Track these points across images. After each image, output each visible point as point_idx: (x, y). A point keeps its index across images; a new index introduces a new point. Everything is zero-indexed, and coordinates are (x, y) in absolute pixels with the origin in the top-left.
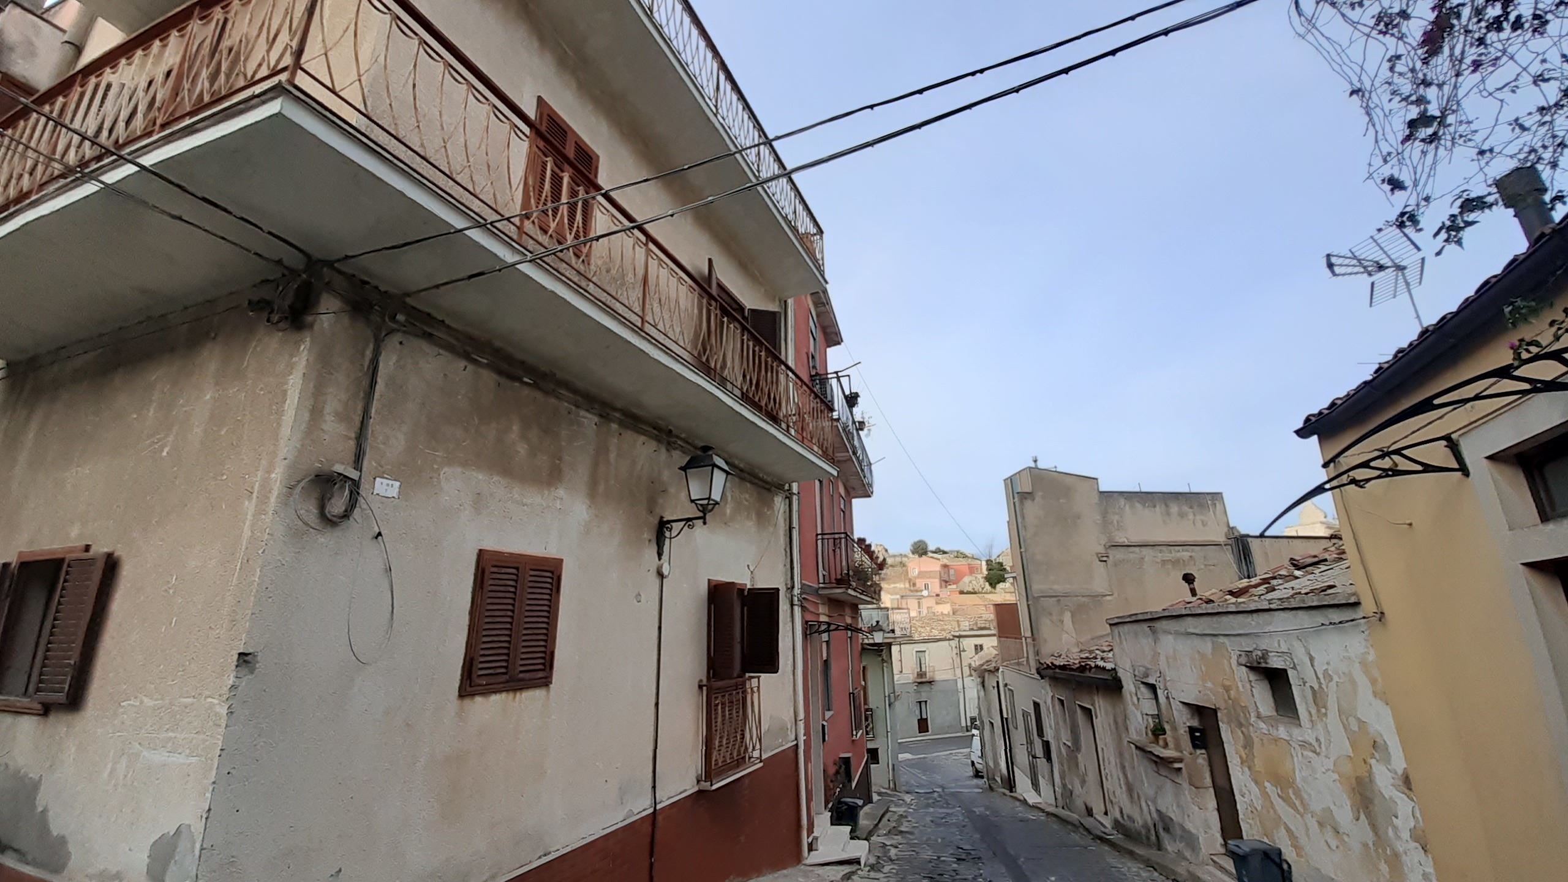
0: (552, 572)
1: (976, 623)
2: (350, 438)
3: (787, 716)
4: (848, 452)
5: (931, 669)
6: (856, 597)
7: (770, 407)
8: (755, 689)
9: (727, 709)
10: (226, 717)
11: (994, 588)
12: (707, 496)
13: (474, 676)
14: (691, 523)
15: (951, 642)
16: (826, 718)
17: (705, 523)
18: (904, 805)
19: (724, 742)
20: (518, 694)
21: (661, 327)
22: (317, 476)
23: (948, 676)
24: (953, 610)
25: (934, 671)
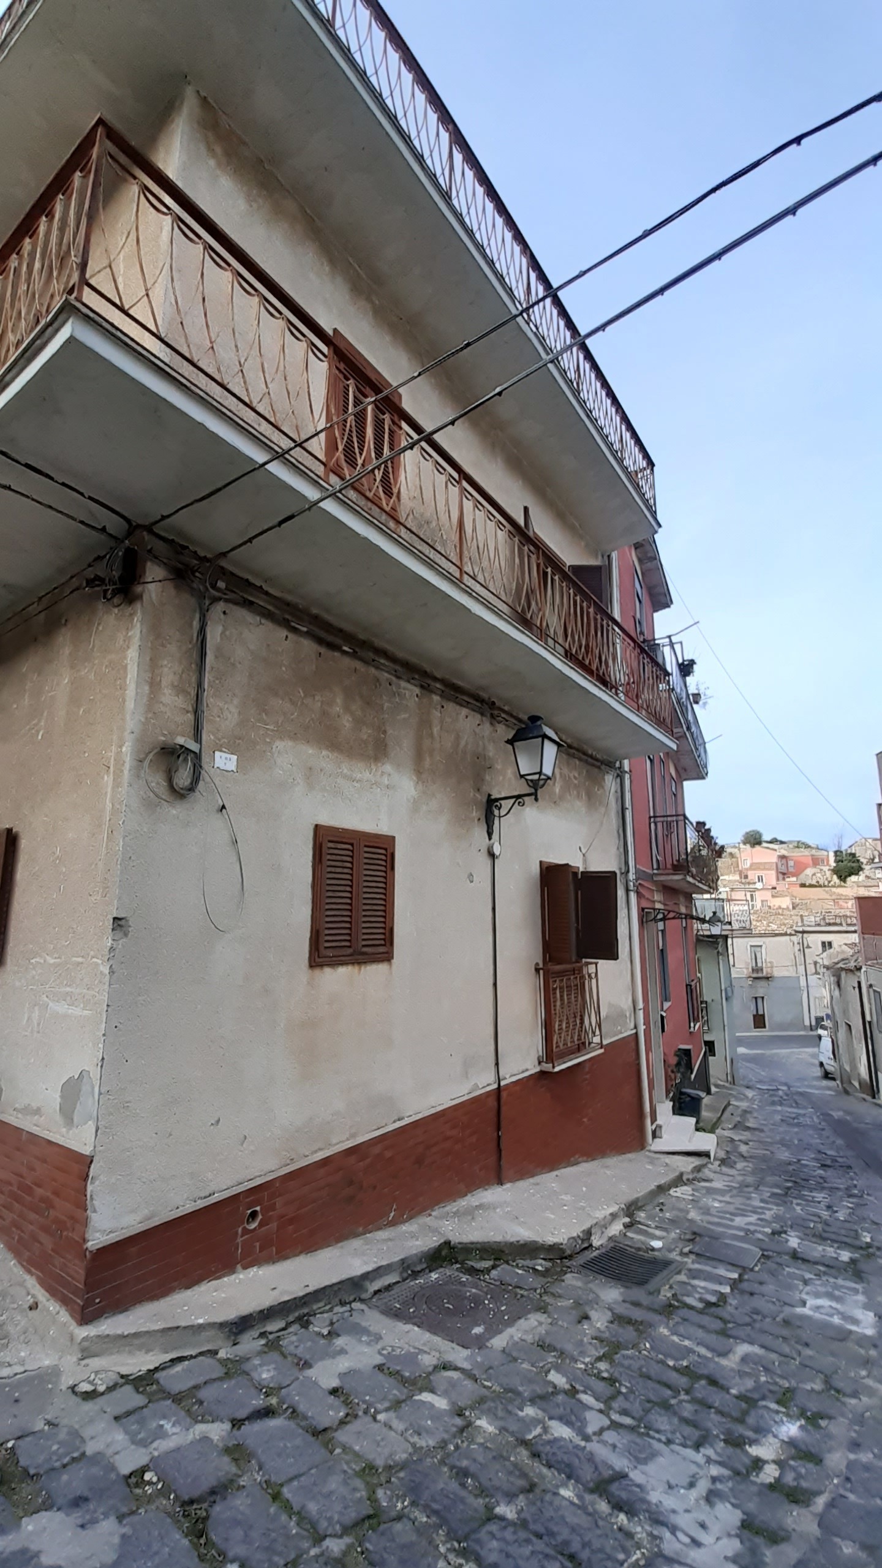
0: (386, 849)
1: (824, 919)
2: (188, 712)
3: (626, 1004)
4: (682, 727)
5: (769, 965)
6: (694, 884)
7: (601, 672)
8: (593, 975)
9: (565, 993)
10: (108, 976)
11: (845, 882)
12: (539, 770)
13: (322, 949)
14: (520, 800)
15: (792, 938)
16: (665, 1008)
17: (536, 799)
18: (745, 1100)
19: (564, 1026)
20: (363, 968)
21: (480, 578)
22: (162, 749)
23: (790, 972)
24: (793, 903)
25: (772, 967)
